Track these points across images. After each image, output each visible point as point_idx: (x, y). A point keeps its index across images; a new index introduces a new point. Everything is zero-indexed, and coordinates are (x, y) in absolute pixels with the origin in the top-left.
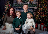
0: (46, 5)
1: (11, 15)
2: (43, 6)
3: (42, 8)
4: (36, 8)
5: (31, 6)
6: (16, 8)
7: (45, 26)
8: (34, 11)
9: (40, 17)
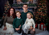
1: (11, 15)
2: (43, 6)
3: (42, 8)
4: (36, 8)
5: (30, 6)
6: (16, 8)
7: (45, 26)
8: (33, 11)
9: (40, 17)
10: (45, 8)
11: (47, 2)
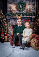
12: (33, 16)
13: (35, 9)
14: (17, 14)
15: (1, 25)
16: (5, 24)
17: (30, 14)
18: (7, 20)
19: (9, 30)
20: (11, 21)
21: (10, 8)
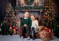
0: (53, 7)
2: (50, 9)
3: (49, 11)
4: (42, 11)
5: (36, 9)
6: (19, 11)
10: (53, 11)
11: (55, 4)
12: (41, 10)
13: (43, 3)
14: (25, 7)
15: (10, 18)
16: (14, 17)
17: (38, 7)
18: (15, 13)
19: (18, 23)
20: (19, 14)
21: (19, 1)
